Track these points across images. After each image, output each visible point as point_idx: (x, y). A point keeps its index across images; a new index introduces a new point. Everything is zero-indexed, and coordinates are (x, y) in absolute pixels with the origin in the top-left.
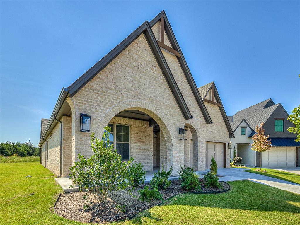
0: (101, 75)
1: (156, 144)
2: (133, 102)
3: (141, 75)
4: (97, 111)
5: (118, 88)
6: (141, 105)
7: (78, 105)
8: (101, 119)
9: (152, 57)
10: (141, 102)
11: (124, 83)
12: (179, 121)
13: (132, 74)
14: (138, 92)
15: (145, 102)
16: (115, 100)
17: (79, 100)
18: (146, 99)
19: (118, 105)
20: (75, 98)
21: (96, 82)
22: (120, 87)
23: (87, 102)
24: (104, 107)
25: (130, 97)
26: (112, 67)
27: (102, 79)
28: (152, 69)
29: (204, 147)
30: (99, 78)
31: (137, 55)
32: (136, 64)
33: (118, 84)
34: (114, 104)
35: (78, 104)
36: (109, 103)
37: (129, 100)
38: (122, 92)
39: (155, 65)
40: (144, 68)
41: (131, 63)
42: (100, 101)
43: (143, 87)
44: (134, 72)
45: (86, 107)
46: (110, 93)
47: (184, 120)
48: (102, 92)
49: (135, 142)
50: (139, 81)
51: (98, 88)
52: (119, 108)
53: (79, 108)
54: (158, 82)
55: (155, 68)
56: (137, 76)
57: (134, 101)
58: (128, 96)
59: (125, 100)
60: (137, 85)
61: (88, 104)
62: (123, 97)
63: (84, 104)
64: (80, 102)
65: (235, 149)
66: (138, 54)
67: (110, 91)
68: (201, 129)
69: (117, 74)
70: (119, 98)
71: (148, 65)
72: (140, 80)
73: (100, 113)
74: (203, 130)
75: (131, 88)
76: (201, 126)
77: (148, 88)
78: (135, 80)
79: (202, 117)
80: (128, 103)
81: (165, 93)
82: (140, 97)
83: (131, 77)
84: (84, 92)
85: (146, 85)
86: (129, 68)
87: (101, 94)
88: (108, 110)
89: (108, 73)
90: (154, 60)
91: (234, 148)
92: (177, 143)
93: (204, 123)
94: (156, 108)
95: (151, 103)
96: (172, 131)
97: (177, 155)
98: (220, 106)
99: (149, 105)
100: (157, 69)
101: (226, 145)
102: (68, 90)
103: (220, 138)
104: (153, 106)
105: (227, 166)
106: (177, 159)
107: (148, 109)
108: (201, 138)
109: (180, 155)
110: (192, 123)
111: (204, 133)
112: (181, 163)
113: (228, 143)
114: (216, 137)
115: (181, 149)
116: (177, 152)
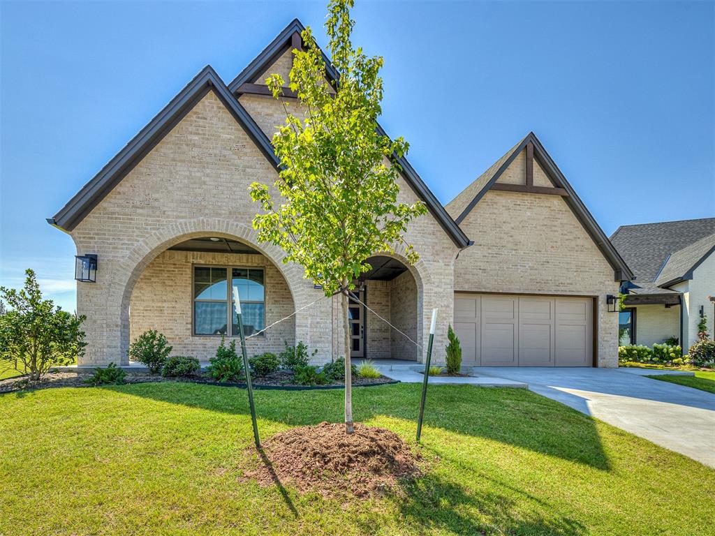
0: (123, 187)
1: (388, 306)
2: (188, 225)
3: (208, 171)
4: (116, 248)
5: (156, 204)
6: (209, 227)
7: (81, 242)
8: (122, 260)
9: (237, 130)
10: (207, 221)
11: (169, 192)
13: (187, 173)
14: (203, 203)
15: (219, 221)
16: (150, 225)
17: (81, 234)
18: (221, 215)
19: (155, 234)
20: (77, 231)
21: (112, 201)
22: (161, 200)
23: (97, 234)
24: (129, 240)
25: (183, 214)
26: (143, 170)
27: (124, 193)
28: (236, 154)
29: (448, 306)
30: (119, 193)
31: (199, 134)
32: (196, 151)
33: (157, 196)
34: (147, 233)
35: (82, 240)
36: (137, 232)
37: (181, 220)
38: (165, 209)
39: (244, 144)
40: (215, 156)
41: (184, 153)
42: (121, 231)
43: (215, 192)
44: (190, 169)
45: (95, 243)
46: (141, 215)
48: (125, 214)
49: (276, 301)
50: (205, 183)
51: (117, 209)
52: (159, 239)
53: (83, 247)
54: (253, 175)
55: (245, 150)
56: (198, 174)
57: (192, 221)
58: (180, 215)
59: (172, 222)
60: (199, 191)
61: (100, 239)
62: (168, 217)
63: (92, 238)
64: (84, 237)
65: (702, 316)
66: (201, 132)
67: (140, 211)
68: (435, 263)
69: (154, 179)
70: (158, 221)
71: (225, 148)
72: (207, 179)
73: (120, 250)
74: (443, 264)
75: (185, 198)
76: (437, 254)
77: (226, 192)
78: (195, 183)
79: (439, 233)
80: (177, 227)
82: (207, 211)
83: (185, 178)
84: (91, 220)
85: (220, 188)
86: (179, 164)
87: (123, 219)
88: (136, 244)
89: (136, 181)
90: (242, 134)
91: (701, 312)
92: (310, 296)
93: (447, 248)
94: (245, 228)
95: (236, 221)
96: (292, 272)
97: (309, 321)
98: (567, 194)
99: (228, 224)
100: (249, 150)
101: (600, 303)
102: (54, 221)
103: (572, 284)
104: (237, 226)
105: (600, 362)
106: (309, 329)
107: (224, 232)
108: (436, 284)
109: (318, 323)
110: (402, 249)
111: (447, 272)
112: (323, 339)
113: (608, 296)
114: (551, 280)
115: (323, 309)
116: (310, 315)
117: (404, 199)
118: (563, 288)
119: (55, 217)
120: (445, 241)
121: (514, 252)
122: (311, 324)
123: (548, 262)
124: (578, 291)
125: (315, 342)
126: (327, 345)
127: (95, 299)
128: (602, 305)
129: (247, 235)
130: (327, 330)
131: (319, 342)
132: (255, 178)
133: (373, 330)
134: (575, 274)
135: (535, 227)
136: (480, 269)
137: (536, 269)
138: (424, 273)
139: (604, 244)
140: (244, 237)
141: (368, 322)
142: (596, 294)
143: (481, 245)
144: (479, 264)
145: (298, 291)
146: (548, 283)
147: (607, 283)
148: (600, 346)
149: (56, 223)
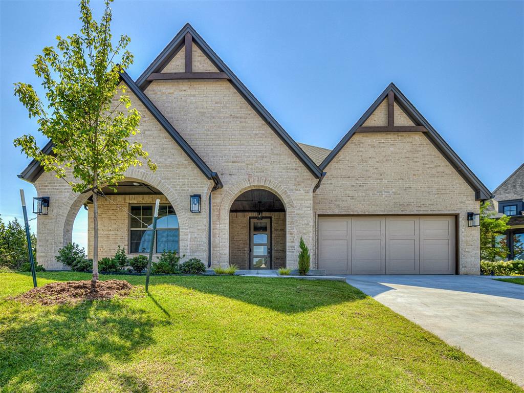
4: (61, 192)
7: (40, 189)
8: (64, 200)
9: (139, 105)
12: (195, 184)
17: (42, 184)
20: (38, 182)
23: (50, 183)
35: (40, 187)
45: (49, 189)
47: (207, 181)
53: (41, 192)
54: (150, 136)
55: (145, 119)
61: (51, 186)
63: (46, 186)
64: (42, 186)
68: (297, 192)
73: (63, 193)
74: (303, 192)
76: (299, 185)
79: (300, 169)
81: (163, 149)
84: (46, 174)
92: (189, 218)
93: (307, 179)
94: (144, 173)
95: (138, 168)
96: (177, 202)
97: (189, 237)
98: (426, 131)
99: (132, 171)
100: (148, 119)
101: (460, 219)
102: (22, 176)
103: (433, 205)
104: (139, 172)
105: (462, 270)
106: (189, 243)
107: (130, 176)
108: (298, 207)
109: (195, 238)
110: (270, 182)
111: (306, 198)
112: (199, 249)
113: (468, 213)
114: (413, 202)
115: (199, 228)
116: (190, 232)
117: (272, 144)
118: (424, 209)
119: (22, 173)
120: (305, 174)
121: (379, 181)
122: (191, 238)
123: (410, 188)
124: (439, 211)
125: (193, 252)
126: (202, 253)
127: (48, 226)
128: (463, 222)
129: (145, 178)
130: (202, 243)
131: (196, 251)
132: (151, 137)
133: (277, 251)
134: (436, 196)
135: (398, 160)
136: (349, 196)
137: (399, 194)
138: (288, 199)
139: (462, 169)
140: (143, 179)
141: (273, 245)
142: (457, 212)
143: (349, 177)
144: (348, 192)
145: (182, 215)
146: (410, 205)
147: (467, 202)
148: (461, 256)
149: (23, 177)
